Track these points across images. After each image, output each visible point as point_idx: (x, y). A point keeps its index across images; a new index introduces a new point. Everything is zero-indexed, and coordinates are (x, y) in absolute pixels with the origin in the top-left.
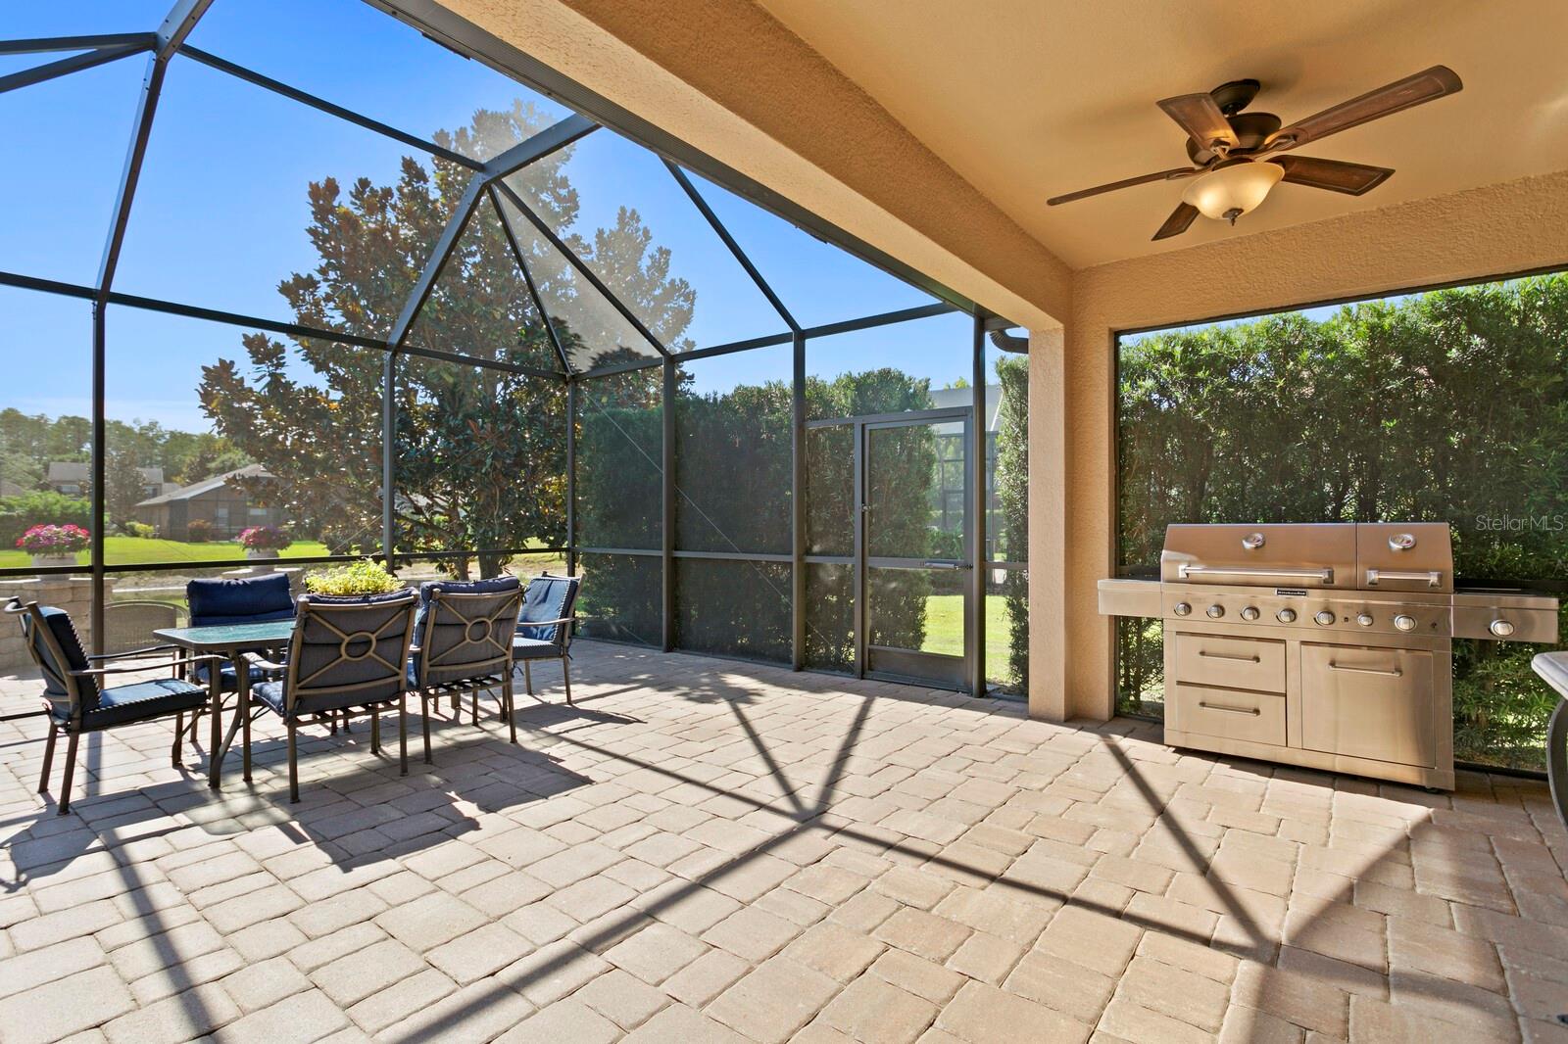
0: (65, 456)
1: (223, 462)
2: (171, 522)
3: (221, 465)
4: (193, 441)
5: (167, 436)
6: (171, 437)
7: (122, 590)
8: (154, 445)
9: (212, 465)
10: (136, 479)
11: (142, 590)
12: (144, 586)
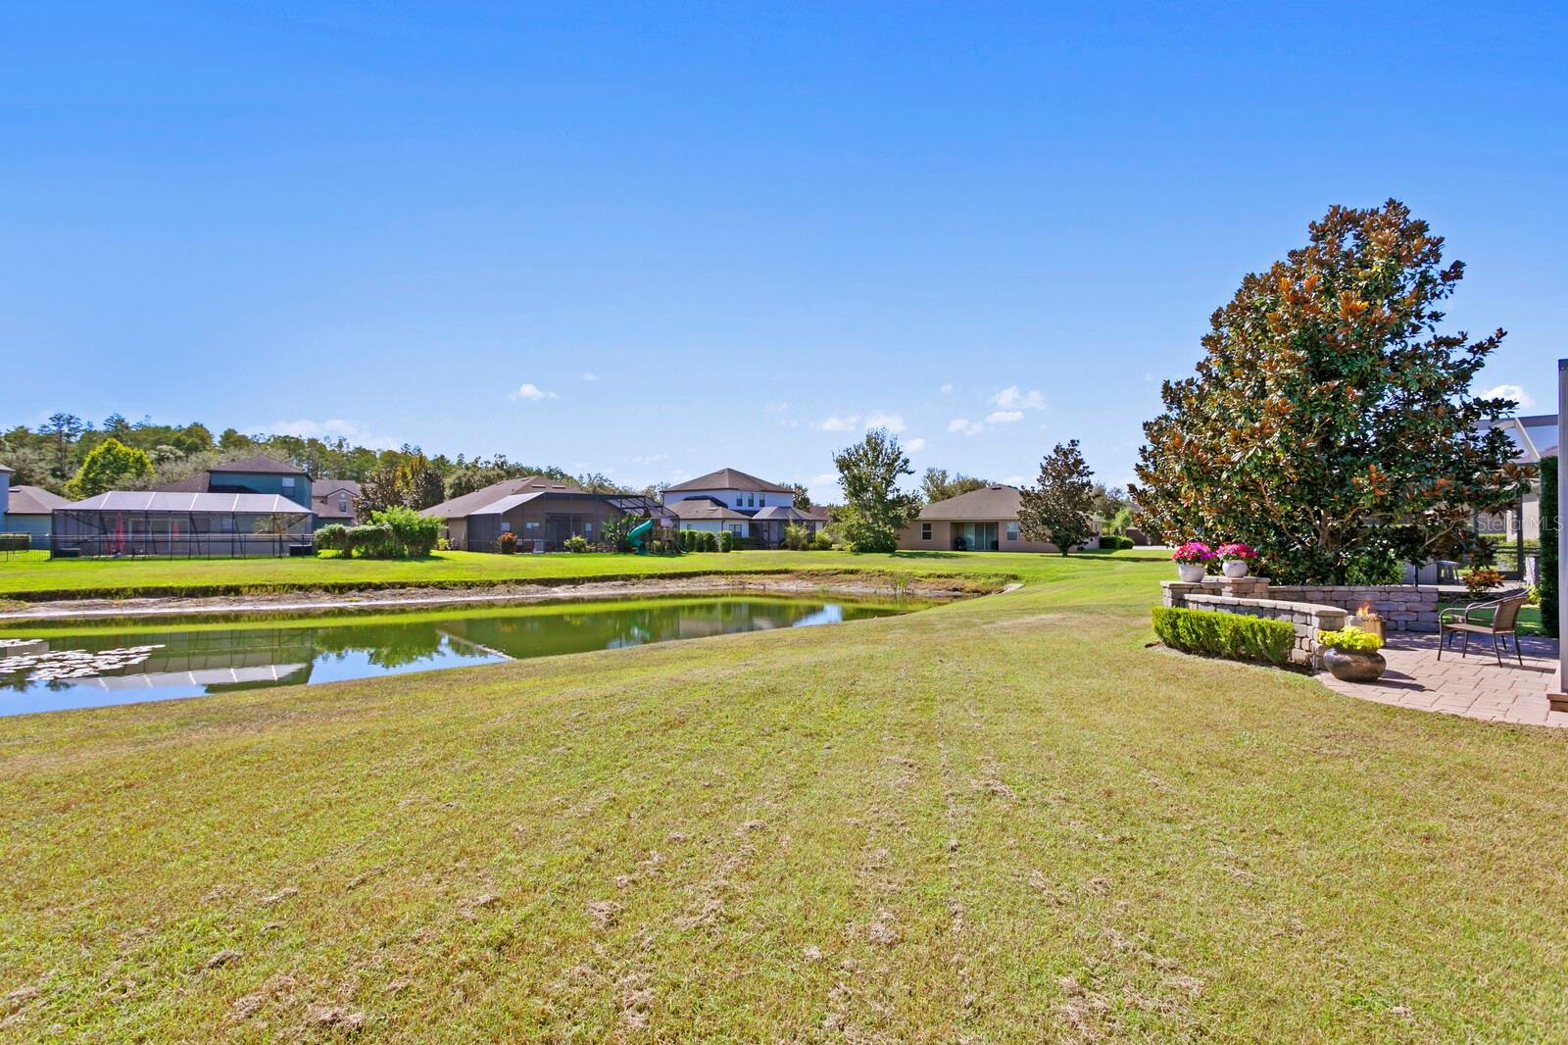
2: (471, 535)
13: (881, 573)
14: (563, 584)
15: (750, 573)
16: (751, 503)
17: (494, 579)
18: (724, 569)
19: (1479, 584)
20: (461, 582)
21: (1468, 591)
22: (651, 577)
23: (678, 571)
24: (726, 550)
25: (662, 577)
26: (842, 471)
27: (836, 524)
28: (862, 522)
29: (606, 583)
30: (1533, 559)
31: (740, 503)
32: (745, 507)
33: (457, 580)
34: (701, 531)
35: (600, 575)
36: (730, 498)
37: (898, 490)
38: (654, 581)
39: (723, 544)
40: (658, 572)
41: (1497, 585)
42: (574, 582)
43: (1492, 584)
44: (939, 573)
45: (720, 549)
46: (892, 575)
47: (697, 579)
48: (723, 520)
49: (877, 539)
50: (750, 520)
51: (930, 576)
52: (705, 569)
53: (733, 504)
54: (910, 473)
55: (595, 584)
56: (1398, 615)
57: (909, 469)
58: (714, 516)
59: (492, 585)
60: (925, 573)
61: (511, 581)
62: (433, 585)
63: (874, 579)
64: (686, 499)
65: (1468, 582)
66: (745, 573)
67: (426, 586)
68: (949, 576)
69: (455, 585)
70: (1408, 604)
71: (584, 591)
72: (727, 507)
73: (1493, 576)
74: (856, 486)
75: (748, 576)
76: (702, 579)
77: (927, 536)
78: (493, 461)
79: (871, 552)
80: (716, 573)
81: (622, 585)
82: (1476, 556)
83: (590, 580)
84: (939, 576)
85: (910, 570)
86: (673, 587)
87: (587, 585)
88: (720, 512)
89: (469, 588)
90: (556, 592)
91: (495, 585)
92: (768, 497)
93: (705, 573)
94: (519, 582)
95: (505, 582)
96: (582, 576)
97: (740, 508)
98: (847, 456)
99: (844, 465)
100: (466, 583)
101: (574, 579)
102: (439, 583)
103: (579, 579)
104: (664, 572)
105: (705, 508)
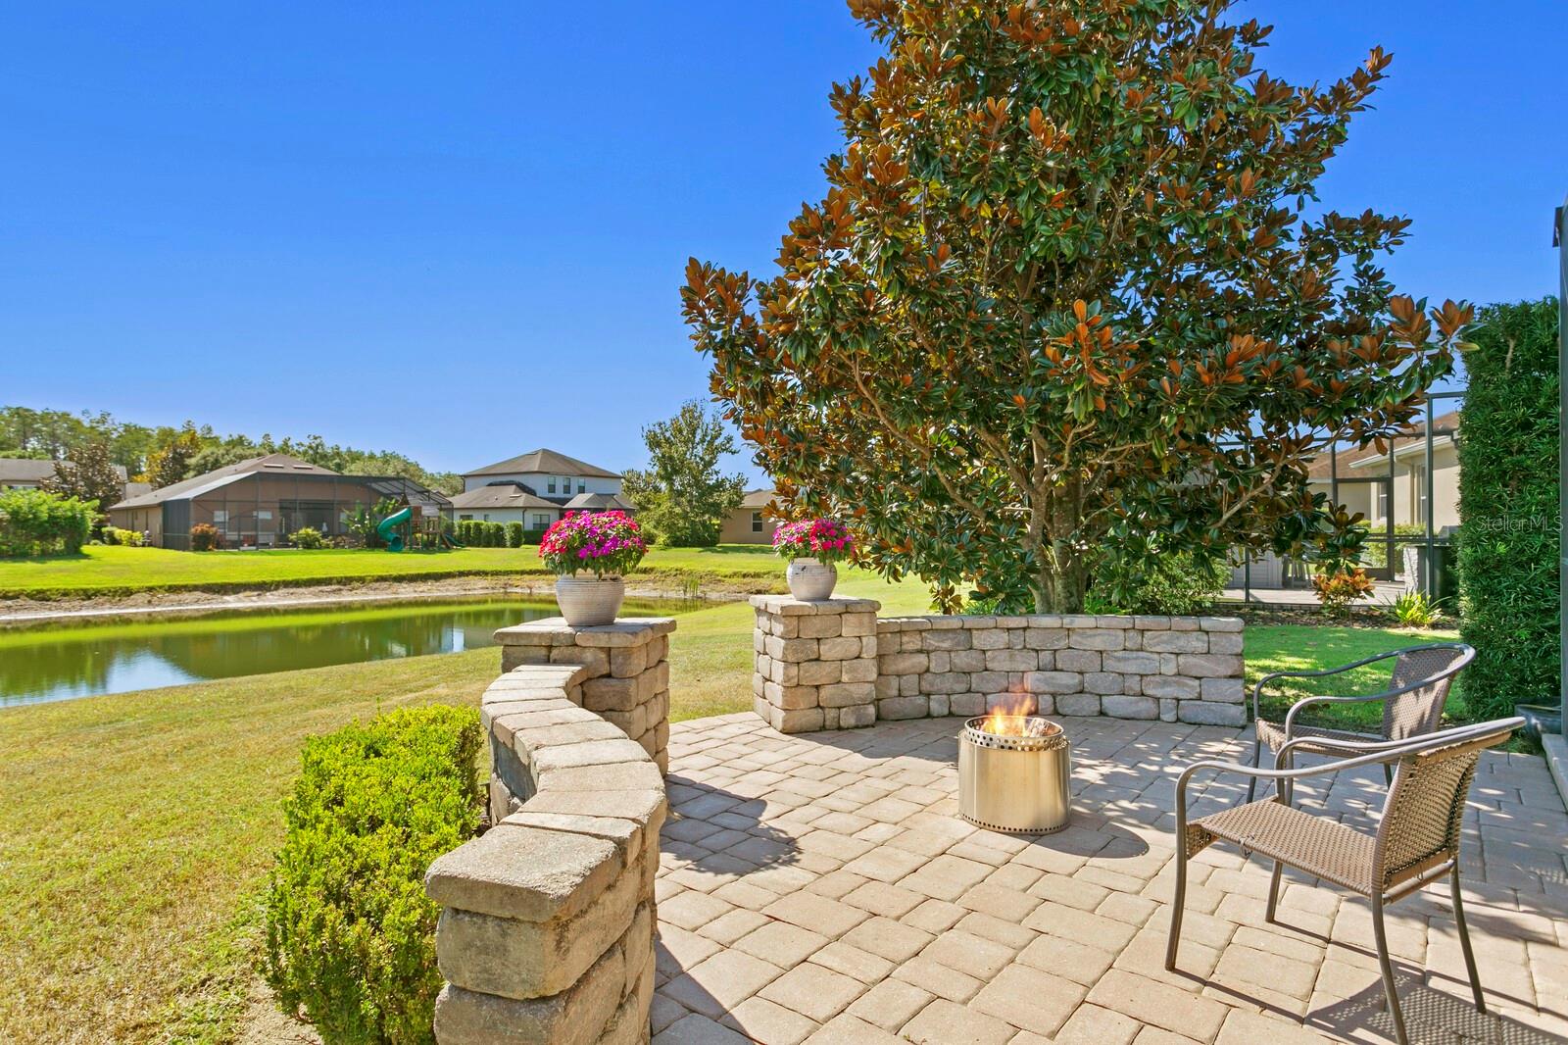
0: (10, 453)
1: (204, 458)
2: (165, 527)
3: (203, 462)
4: (149, 436)
5: (121, 430)
6: (125, 431)
7: (134, 610)
8: (108, 439)
9: (192, 461)
10: (108, 476)
11: (158, 609)
12: (158, 605)
13: (680, 572)
14: (245, 590)
15: (523, 573)
16: (567, 489)
17: (134, 585)
18: (489, 568)
19: (1337, 592)
20: (76, 591)
21: (1321, 602)
22: (382, 579)
23: (424, 572)
24: (516, 544)
25: (399, 579)
26: (652, 449)
27: (644, 513)
28: (678, 510)
29: (312, 589)
30: (1415, 551)
31: (552, 489)
32: (559, 494)
33: (70, 587)
34: (491, 523)
35: (305, 577)
36: (540, 484)
37: (717, 473)
38: (385, 585)
39: (512, 538)
40: (395, 573)
41: (1363, 593)
42: (262, 587)
43: (1356, 592)
44: (745, 571)
45: (508, 544)
46: (691, 573)
47: (449, 581)
48: (525, 509)
49: (694, 531)
50: (561, 509)
51: (735, 574)
52: (462, 569)
53: (542, 490)
54: (733, 453)
55: (292, 590)
56: (1165, 684)
57: (733, 448)
58: (515, 504)
59: (128, 593)
60: (729, 571)
61: (160, 587)
62: (28, 595)
63: (668, 580)
64: (490, 485)
65: (1320, 589)
66: (517, 573)
67: (16, 597)
68: (757, 575)
69: (66, 594)
70: (1181, 659)
71: (271, 600)
72: (535, 495)
73: (1357, 578)
74: (671, 468)
75: (519, 577)
76: (456, 581)
77: (757, 527)
78: (306, 442)
79: (685, 546)
80: (477, 573)
81: (334, 591)
82: (1328, 545)
83: (287, 584)
84: (744, 576)
85: (714, 568)
86: (406, 592)
87: (282, 591)
88: (522, 499)
89: (89, 598)
90: (228, 602)
91: (132, 594)
92: (588, 482)
93: (462, 574)
94: (173, 589)
95: (150, 589)
96: (277, 579)
97: (552, 495)
98: (658, 431)
99: (654, 443)
100: (85, 591)
101: (264, 583)
102: (39, 592)
103: (272, 583)
104: (403, 573)
105: (508, 495)
